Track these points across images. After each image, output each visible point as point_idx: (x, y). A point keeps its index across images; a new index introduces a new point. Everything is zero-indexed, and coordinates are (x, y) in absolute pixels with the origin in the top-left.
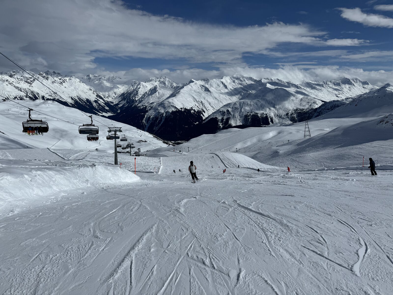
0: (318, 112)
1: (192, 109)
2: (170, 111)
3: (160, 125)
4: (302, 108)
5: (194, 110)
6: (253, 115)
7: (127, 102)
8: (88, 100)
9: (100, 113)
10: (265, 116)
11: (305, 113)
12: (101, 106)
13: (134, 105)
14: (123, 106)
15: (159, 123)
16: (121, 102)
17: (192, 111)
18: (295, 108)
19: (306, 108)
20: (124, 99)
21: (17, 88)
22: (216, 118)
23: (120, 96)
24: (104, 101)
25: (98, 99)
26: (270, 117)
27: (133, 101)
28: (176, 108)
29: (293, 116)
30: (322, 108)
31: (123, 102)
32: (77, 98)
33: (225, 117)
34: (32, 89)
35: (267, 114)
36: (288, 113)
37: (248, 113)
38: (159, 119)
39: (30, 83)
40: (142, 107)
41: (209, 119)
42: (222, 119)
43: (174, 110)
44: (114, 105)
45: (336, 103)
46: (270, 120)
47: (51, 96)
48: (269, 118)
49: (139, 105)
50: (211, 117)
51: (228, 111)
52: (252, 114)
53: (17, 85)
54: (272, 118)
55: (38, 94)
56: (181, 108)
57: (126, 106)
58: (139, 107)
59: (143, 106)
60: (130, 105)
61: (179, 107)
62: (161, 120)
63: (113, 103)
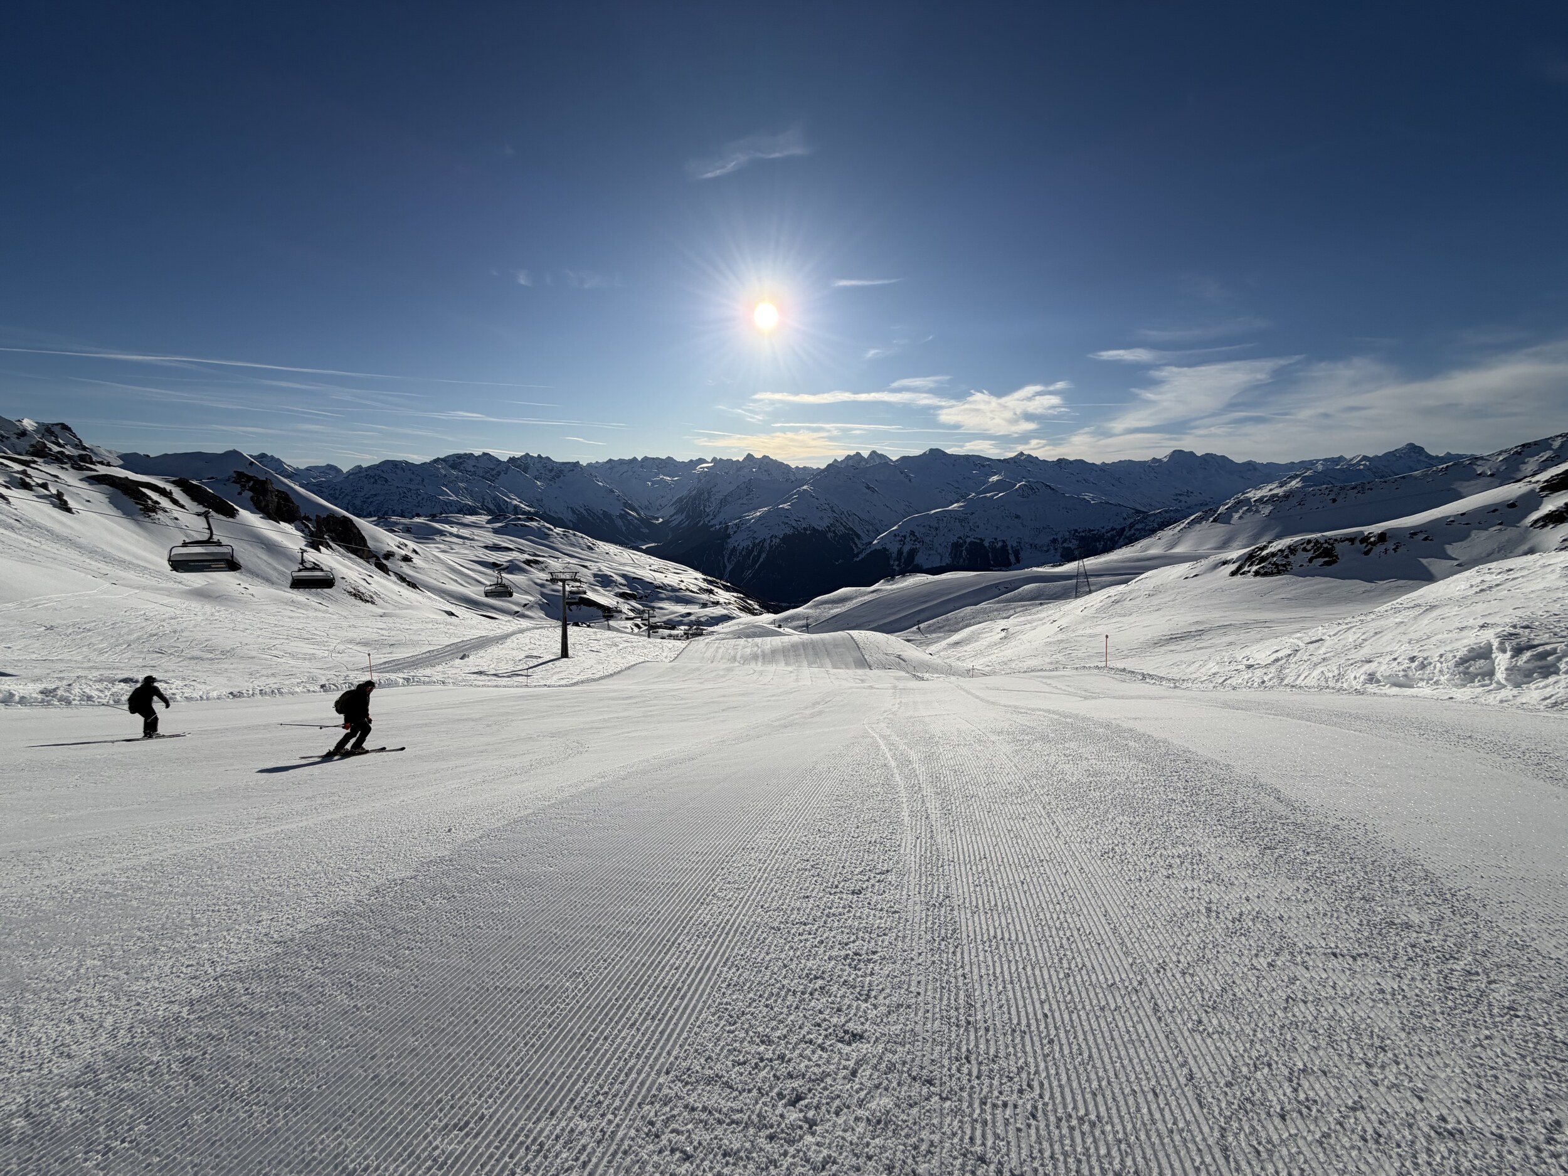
1: (829, 529)
2: (781, 534)
3: (757, 566)
4: (1087, 526)
6: (971, 543)
7: (687, 517)
8: (605, 514)
10: (1000, 544)
12: (633, 526)
13: (702, 523)
14: (679, 524)
15: (754, 563)
16: (675, 517)
17: (830, 535)
18: (1072, 528)
19: (1097, 527)
20: (680, 510)
22: (886, 549)
23: (672, 505)
24: (639, 515)
25: (627, 511)
26: (1012, 548)
27: (702, 514)
28: (794, 528)
29: (1065, 545)
30: (1137, 526)
31: (680, 517)
32: (582, 510)
33: (906, 549)
35: (1004, 541)
37: (960, 538)
38: (755, 553)
40: (718, 527)
42: (900, 552)
43: (789, 531)
44: (660, 524)
45: (1172, 515)
46: (1012, 558)
48: (1010, 551)
50: (875, 549)
51: (912, 533)
52: (968, 540)
54: (1018, 551)
56: (805, 529)
57: (684, 526)
58: (712, 527)
60: (693, 523)
61: (799, 527)
62: (759, 555)
63: (657, 519)
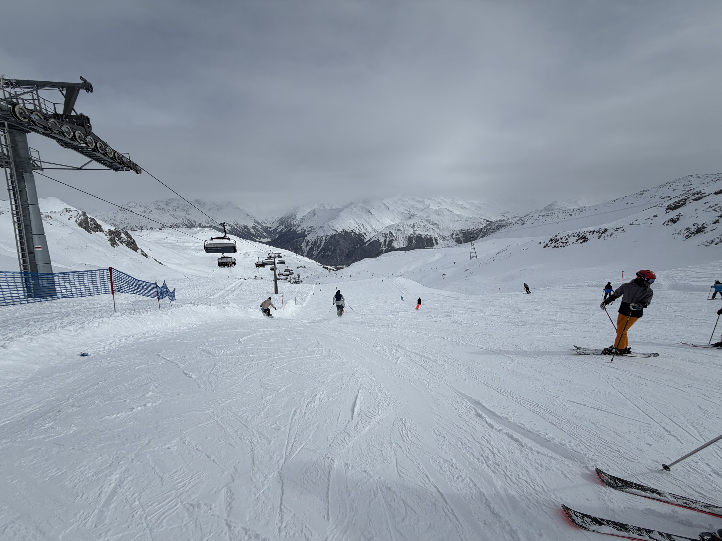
0: (483, 232)
1: (353, 231)
2: (330, 234)
3: (320, 249)
4: (466, 228)
5: (355, 232)
6: (417, 237)
7: (286, 227)
8: (245, 226)
9: (258, 239)
10: (429, 237)
11: (471, 233)
12: (259, 232)
13: (292, 230)
14: (281, 230)
15: (319, 247)
16: (279, 227)
17: (353, 234)
18: (460, 229)
19: (471, 228)
20: (281, 224)
21: (173, 216)
22: (378, 240)
23: (278, 221)
24: (262, 227)
25: (256, 225)
26: (434, 238)
27: (292, 226)
28: (336, 231)
29: (457, 236)
30: (488, 228)
32: (234, 225)
33: (388, 240)
34: (189, 217)
35: (431, 235)
36: (453, 234)
37: (412, 234)
38: (319, 243)
39: (187, 211)
40: (300, 232)
41: (371, 241)
42: (385, 241)
43: (334, 233)
44: (272, 230)
45: (502, 222)
46: (434, 242)
47: (208, 223)
48: (434, 240)
49: (297, 230)
50: (373, 240)
51: (390, 233)
52: (415, 236)
53: (173, 213)
54: (437, 239)
55: (194, 221)
56: (341, 232)
57: (284, 231)
58: (297, 231)
59: (301, 230)
60: (288, 230)
61: (339, 231)
62: (320, 244)
63: (271, 228)
